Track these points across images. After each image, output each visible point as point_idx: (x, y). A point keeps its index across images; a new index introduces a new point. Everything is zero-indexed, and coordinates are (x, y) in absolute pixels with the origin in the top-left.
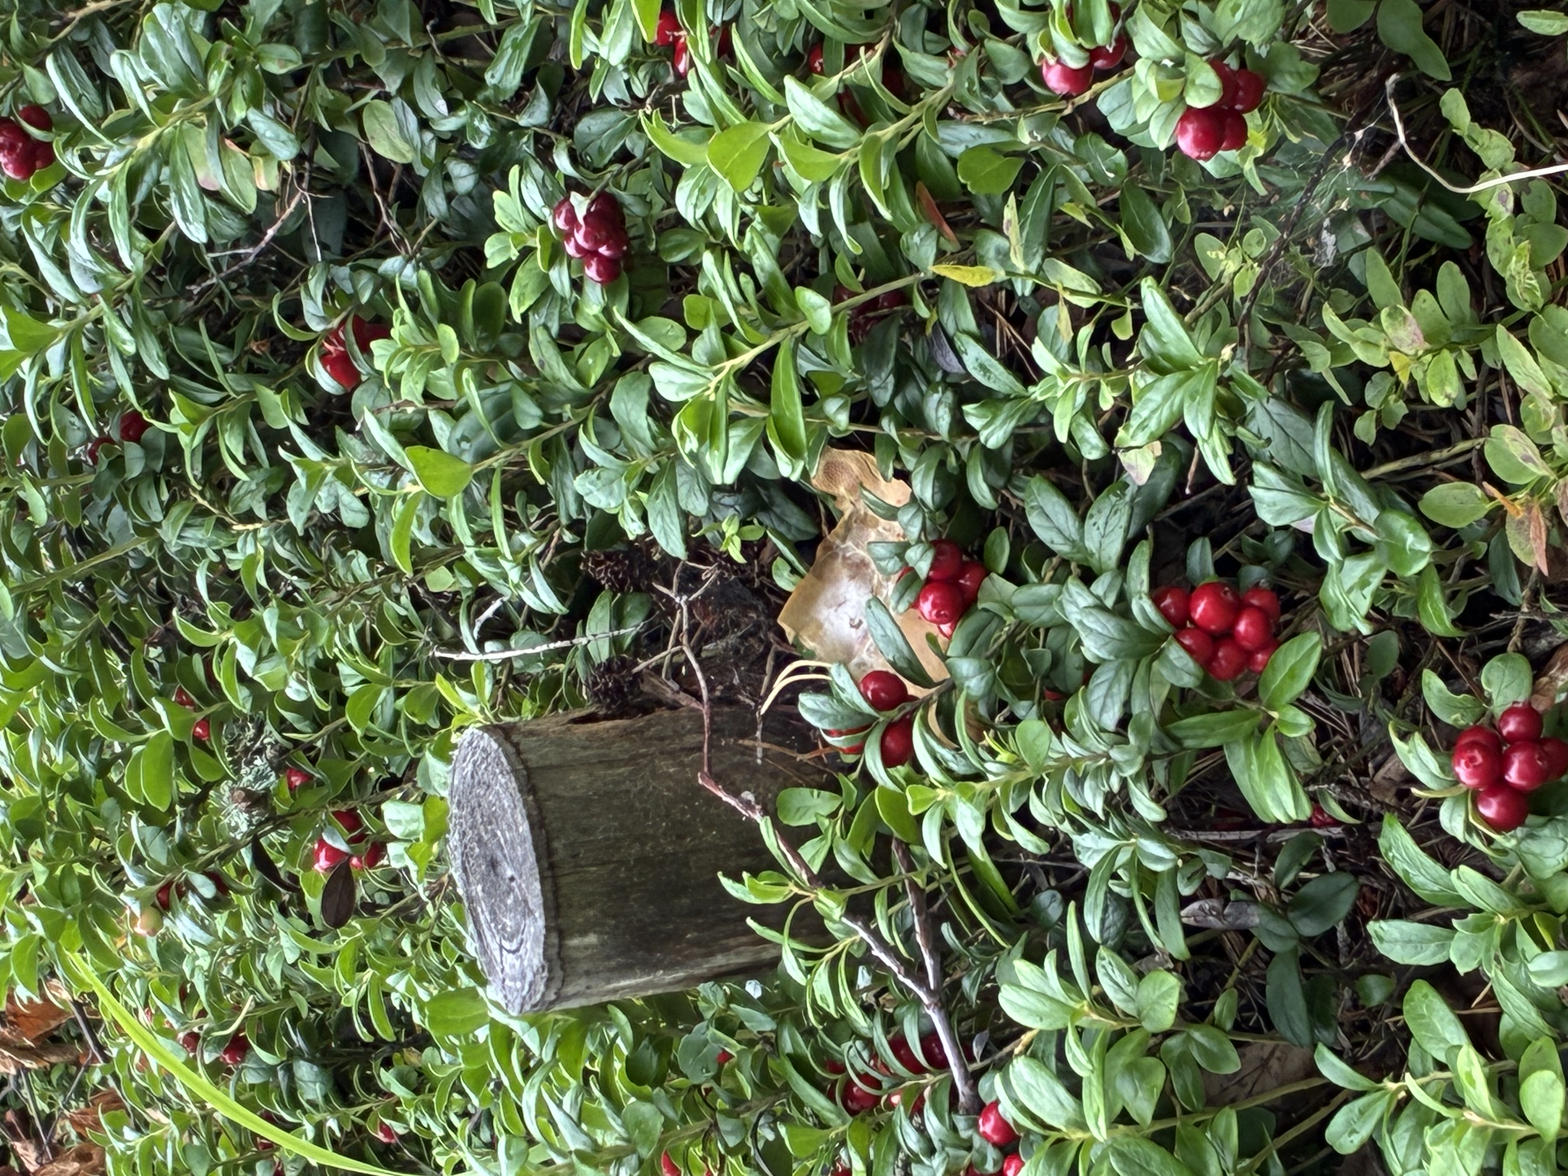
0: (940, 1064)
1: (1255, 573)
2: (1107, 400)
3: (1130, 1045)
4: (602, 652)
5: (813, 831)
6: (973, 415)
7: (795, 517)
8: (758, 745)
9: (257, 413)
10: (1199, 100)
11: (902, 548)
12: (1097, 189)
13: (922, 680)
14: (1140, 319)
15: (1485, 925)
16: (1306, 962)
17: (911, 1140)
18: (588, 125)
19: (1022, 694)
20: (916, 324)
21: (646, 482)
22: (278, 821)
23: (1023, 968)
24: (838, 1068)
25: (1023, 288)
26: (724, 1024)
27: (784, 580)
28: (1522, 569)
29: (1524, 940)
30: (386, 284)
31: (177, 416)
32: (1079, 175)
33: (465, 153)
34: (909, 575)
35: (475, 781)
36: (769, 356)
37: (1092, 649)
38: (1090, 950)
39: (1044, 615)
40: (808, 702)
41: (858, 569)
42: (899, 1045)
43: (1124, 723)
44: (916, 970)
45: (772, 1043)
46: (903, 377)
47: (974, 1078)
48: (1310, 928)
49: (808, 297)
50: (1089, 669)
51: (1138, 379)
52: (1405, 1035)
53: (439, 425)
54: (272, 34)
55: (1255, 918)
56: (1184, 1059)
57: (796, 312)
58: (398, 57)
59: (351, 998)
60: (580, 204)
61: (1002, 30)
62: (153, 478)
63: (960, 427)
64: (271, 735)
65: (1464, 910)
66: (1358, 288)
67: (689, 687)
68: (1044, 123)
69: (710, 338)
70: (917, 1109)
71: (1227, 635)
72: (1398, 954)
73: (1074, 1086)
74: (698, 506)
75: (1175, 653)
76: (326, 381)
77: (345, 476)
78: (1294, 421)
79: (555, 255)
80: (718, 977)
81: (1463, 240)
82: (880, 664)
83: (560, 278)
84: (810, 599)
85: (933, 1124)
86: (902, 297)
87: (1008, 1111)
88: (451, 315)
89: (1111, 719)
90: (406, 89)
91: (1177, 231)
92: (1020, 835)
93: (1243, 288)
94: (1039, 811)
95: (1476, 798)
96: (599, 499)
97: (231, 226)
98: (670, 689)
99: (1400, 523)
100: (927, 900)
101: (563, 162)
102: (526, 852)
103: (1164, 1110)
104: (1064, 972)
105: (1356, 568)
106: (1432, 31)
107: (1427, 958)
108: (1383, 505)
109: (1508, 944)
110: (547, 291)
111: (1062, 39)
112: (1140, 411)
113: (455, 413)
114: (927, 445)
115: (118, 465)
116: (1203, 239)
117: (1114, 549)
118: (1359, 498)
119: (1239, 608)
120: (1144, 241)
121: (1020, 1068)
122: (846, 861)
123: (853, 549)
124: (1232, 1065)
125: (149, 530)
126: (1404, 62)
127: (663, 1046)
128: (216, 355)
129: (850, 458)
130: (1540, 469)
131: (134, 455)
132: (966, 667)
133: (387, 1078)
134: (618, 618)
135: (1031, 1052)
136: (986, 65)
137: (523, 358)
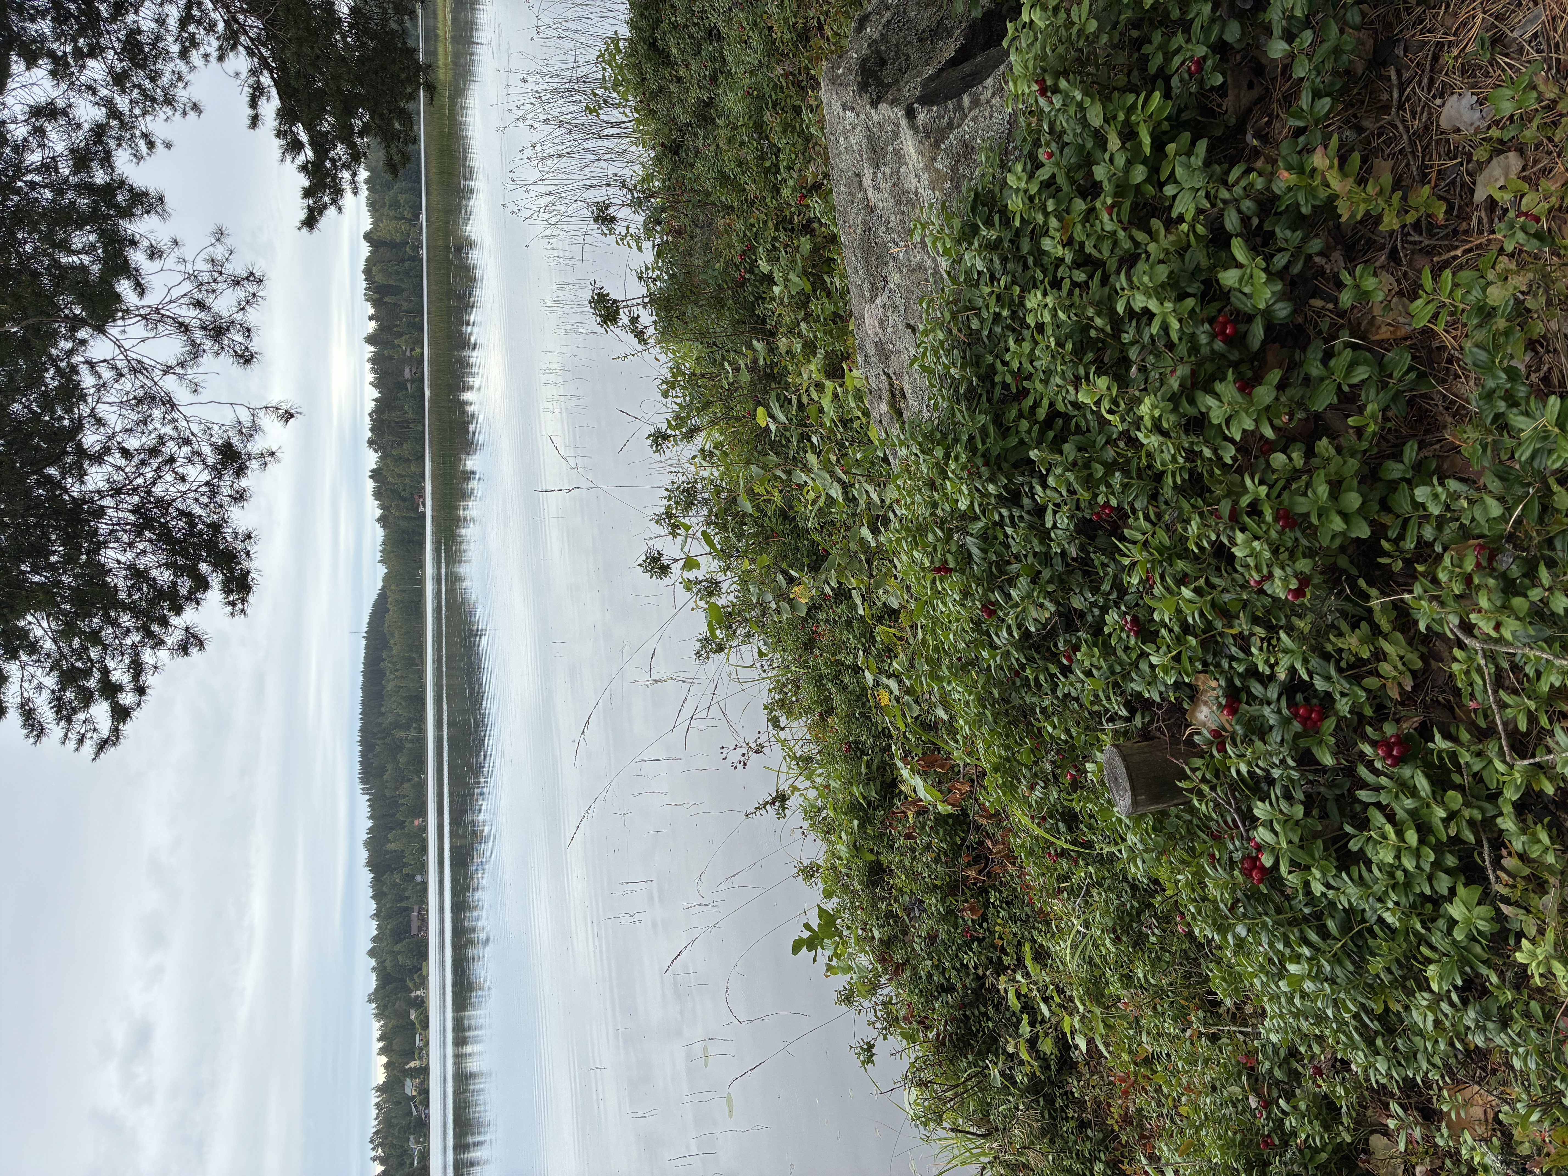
0: (1237, 827)
1: (1315, 701)
2: (1272, 661)
3: (1290, 824)
4: (1140, 725)
5: (1198, 769)
6: (1235, 665)
7: (1188, 690)
8: (1182, 748)
9: (1047, 669)
10: (1292, 587)
11: (1217, 698)
12: (1263, 606)
13: (1226, 730)
14: (1279, 639)
15: (1390, 791)
16: (1337, 800)
17: (1231, 847)
18: (1127, 597)
19: (1253, 733)
20: (1217, 642)
21: (1149, 684)
22: (1058, 767)
23: (1259, 803)
24: (1209, 828)
25: (1246, 633)
26: (1177, 816)
27: (1186, 706)
28: (1391, 699)
29: (1401, 796)
30: (1079, 638)
31: (1028, 671)
32: (1259, 604)
33: (1097, 606)
34: (1220, 704)
35: (1110, 759)
36: (1180, 653)
37: (1271, 722)
38: (1277, 798)
39: (1257, 714)
40: (1196, 737)
41: (1206, 703)
42: (1226, 822)
43: (1283, 740)
44: (1230, 804)
45: (1191, 822)
46: (1215, 656)
47: (1247, 831)
48: (1338, 792)
49: (1190, 638)
50: (1271, 728)
51: (1280, 655)
52: (1369, 820)
53: (1094, 671)
54: (1048, 582)
55: (1322, 789)
56: (1305, 826)
57: (1186, 641)
58: (1079, 584)
59: (1078, 809)
60: (1129, 618)
61: (1236, 571)
62: (1022, 686)
63: (1231, 667)
64: (1054, 746)
65: (1383, 788)
66: (1338, 628)
67: (1163, 733)
68: (1249, 593)
69: (1164, 649)
70: (1232, 839)
71: (1309, 718)
72: (1365, 799)
73: (1276, 834)
74: (1163, 689)
75: (1295, 723)
76: (1065, 662)
77: (1071, 684)
78: (1324, 663)
79: (1122, 630)
80: (1176, 805)
81: (1366, 615)
82: (1214, 727)
83: (1124, 635)
84: (1194, 711)
85: (1237, 843)
86: (1214, 636)
87: (1258, 839)
88: (1096, 646)
89: (1279, 740)
90: (1081, 592)
91: (1286, 616)
92: (1258, 771)
93: (1306, 630)
94: (1261, 763)
95: (1384, 759)
96: (1137, 688)
97: (1039, 626)
98: (1158, 734)
99: (1356, 689)
100: (1230, 786)
101: (1123, 608)
102: (1125, 776)
103: (1301, 840)
104: (1271, 804)
105: (1344, 700)
106: (1352, 563)
107: (1373, 800)
108: (1351, 684)
109: (1397, 796)
110: (1120, 638)
111: (1254, 574)
112: (1282, 663)
113: (1099, 669)
114: (1222, 672)
115: (1014, 683)
116: (1293, 618)
117: (1275, 696)
118: (1343, 682)
119: (1312, 711)
120: (1278, 619)
121: (1260, 829)
122: (1208, 776)
123: (1204, 698)
124: (1320, 828)
125: (1022, 698)
126: (1345, 571)
127: (1161, 822)
128: (1036, 656)
129: (1202, 676)
130: (1394, 673)
131: (1018, 680)
132: (1238, 727)
133: (1082, 826)
134: (1143, 717)
135: (1262, 825)
136: (1233, 580)
137: (1115, 654)
